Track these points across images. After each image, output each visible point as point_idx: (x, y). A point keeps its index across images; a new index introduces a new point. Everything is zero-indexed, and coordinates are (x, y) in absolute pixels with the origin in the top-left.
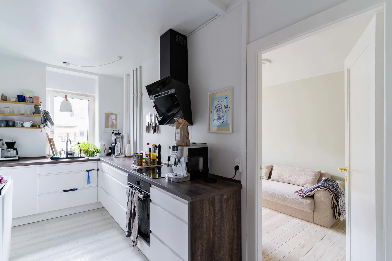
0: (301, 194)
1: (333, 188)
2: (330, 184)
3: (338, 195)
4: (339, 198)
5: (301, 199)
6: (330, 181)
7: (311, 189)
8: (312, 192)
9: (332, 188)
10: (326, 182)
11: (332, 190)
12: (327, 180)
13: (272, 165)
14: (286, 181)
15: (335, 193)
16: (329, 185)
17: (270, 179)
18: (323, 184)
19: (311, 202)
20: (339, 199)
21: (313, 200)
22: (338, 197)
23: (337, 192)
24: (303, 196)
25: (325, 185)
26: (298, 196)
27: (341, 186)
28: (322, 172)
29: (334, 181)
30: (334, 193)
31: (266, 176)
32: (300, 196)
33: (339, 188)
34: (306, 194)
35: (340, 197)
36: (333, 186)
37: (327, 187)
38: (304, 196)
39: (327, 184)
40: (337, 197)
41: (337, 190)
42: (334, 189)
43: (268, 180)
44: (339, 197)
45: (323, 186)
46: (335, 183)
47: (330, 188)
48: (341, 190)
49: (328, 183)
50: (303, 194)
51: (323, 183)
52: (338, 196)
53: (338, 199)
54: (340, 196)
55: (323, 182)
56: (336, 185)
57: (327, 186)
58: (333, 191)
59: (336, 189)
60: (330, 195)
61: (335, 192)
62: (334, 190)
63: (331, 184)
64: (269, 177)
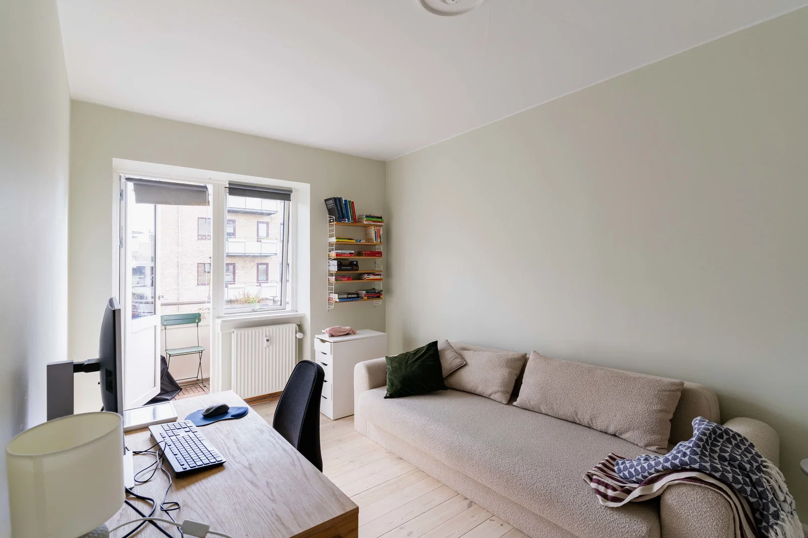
0: (607, 486)
1: (740, 478)
2: (727, 455)
3: (763, 509)
4: (772, 527)
5: (609, 512)
6: (725, 437)
7: (650, 474)
8: (652, 489)
9: (736, 481)
10: (708, 448)
11: (738, 486)
12: (713, 436)
13: (526, 354)
14: (561, 413)
15: (752, 500)
16: (722, 459)
17: (515, 403)
18: (696, 457)
19: (650, 532)
20: (771, 530)
21: (657, 521)
22: (768, 522)
23: (761, 498)
24: (615, 499)
25: (708, 465)
26: (598, 496)
27: (769, 463)
28: (687, 384)
29: (738, 438)
30: (750, 503)
31: (503, 392)
32: (605, 496)
33: (763, 472)
34: (628, 492)
35: (777, 524)
36: (742, 468)
37: (718, 475)
38: (620, 500)
39: (716, 456)
40: (758, 515)
41: (760, 489)
42: (746, 483)
43: (507, 406)
44: (772, 521)
45: (696, 466)
46: (743, 447)
47: (730, 476)
48: (773, 482)
49: (717, 449)
50: (614, 489)
51: (698, 450)
52: (765, 518)
53: (768, 531)
54: (776, 516)
55: (698, 446)
56: (749, 456)
57: (717, 470)
58: (742, 490)
59: (754, 484)
60: (730, 510)
61: (753, 494)
62: (748, 489)
63: (733, 459)
64: (514, 395)
